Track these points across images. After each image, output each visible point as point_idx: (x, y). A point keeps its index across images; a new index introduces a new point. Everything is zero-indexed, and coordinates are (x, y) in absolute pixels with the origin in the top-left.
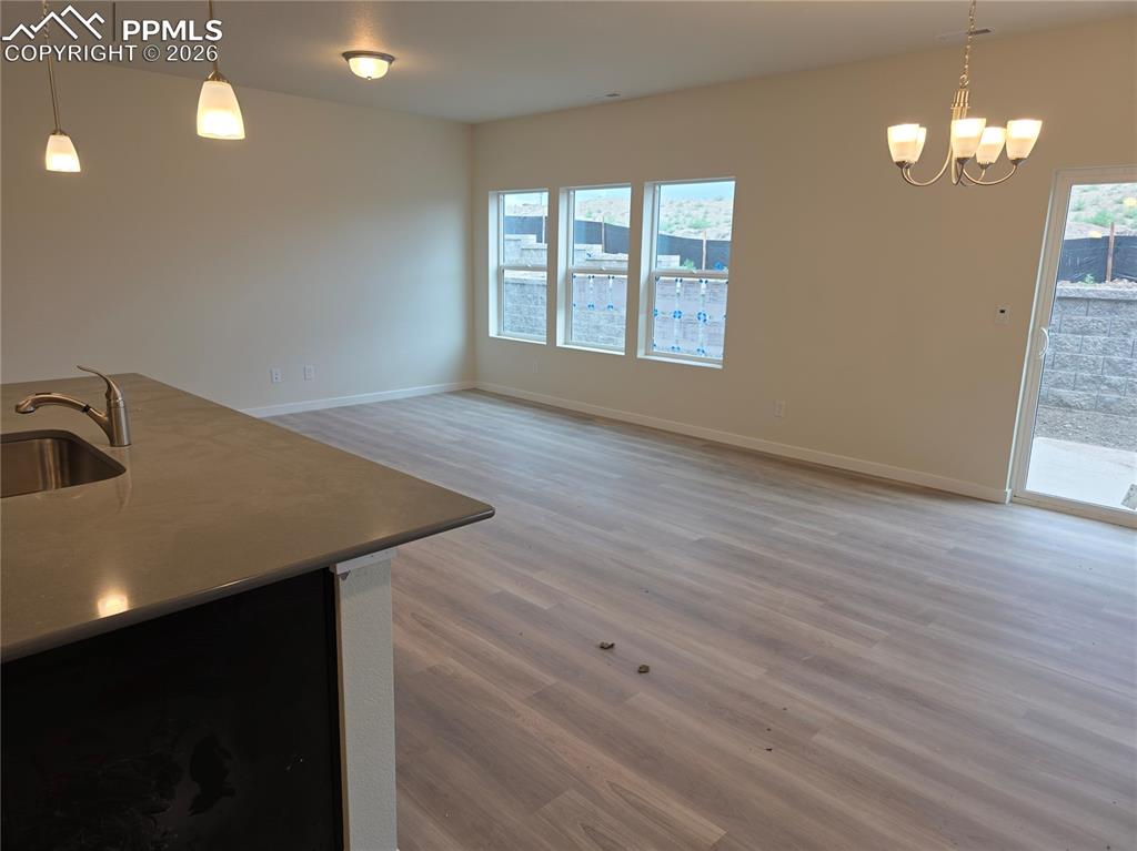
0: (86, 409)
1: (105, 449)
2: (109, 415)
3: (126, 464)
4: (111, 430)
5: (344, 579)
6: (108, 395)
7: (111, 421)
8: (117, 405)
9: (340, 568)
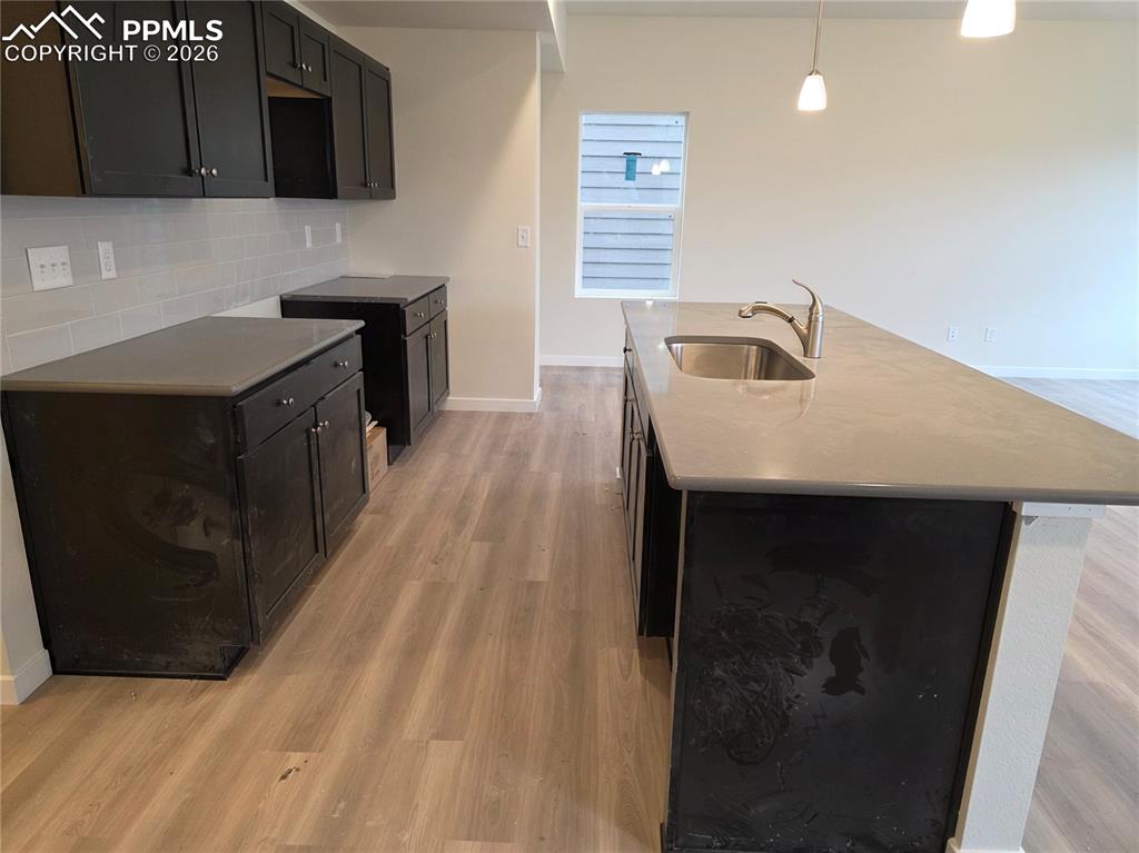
0: (791, 320)
1: (799, 358)
2: (809, 328)
3: (814, 372)
4: (806, 342)
5: (1028, 523)
6: (811, 309)
7: (809, 332)
8: (817, 320)
9: (1027, 509)
